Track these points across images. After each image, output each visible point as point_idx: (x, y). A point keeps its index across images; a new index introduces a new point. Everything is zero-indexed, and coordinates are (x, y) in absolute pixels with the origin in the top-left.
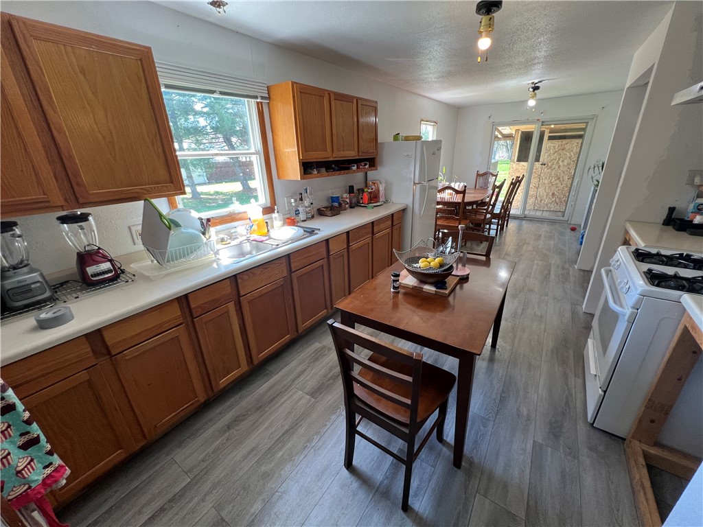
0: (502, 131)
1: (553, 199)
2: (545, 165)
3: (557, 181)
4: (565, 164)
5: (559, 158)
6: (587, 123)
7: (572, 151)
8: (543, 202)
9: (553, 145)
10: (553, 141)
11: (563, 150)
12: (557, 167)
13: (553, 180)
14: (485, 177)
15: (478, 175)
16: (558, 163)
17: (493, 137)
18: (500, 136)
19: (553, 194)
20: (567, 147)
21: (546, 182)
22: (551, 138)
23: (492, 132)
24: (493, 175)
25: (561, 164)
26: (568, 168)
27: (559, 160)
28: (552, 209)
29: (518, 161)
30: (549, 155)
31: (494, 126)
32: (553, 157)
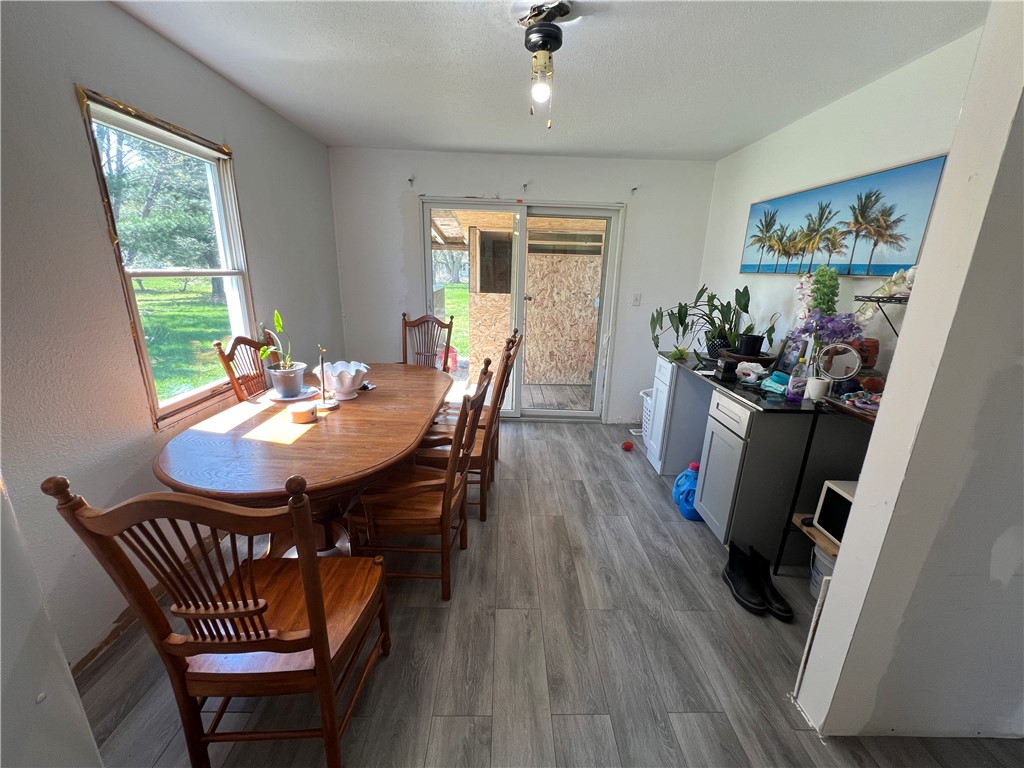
0: (442, 228)
1: (553, 363)
2: (530, 299)
3: (555, 330)
4: (563, 299)
5: (552, 288)
6: (608, 219)
7: (570, 275)
8: (537, 368)
9: (537, 262)
10: (539, 255)
11: (555, 272)
12: (550, 304)
13: (548, 328)
14: (424, 327)
15: (407, 324)
16: (551, 296)
17: (428, 243)
18: (440, 240)
19: (551, 354)
20: (562, 267)
21: (537, 331)
22: (533, 249)
23: (424, 233)
24: (443, 326)
25: (556, 298)
26: (568, 306)
27: (552, 291)
28: (553, 382)
29: (483, 290)
30: (535, 282)
31: (426, 205)
32: (541, 286)
